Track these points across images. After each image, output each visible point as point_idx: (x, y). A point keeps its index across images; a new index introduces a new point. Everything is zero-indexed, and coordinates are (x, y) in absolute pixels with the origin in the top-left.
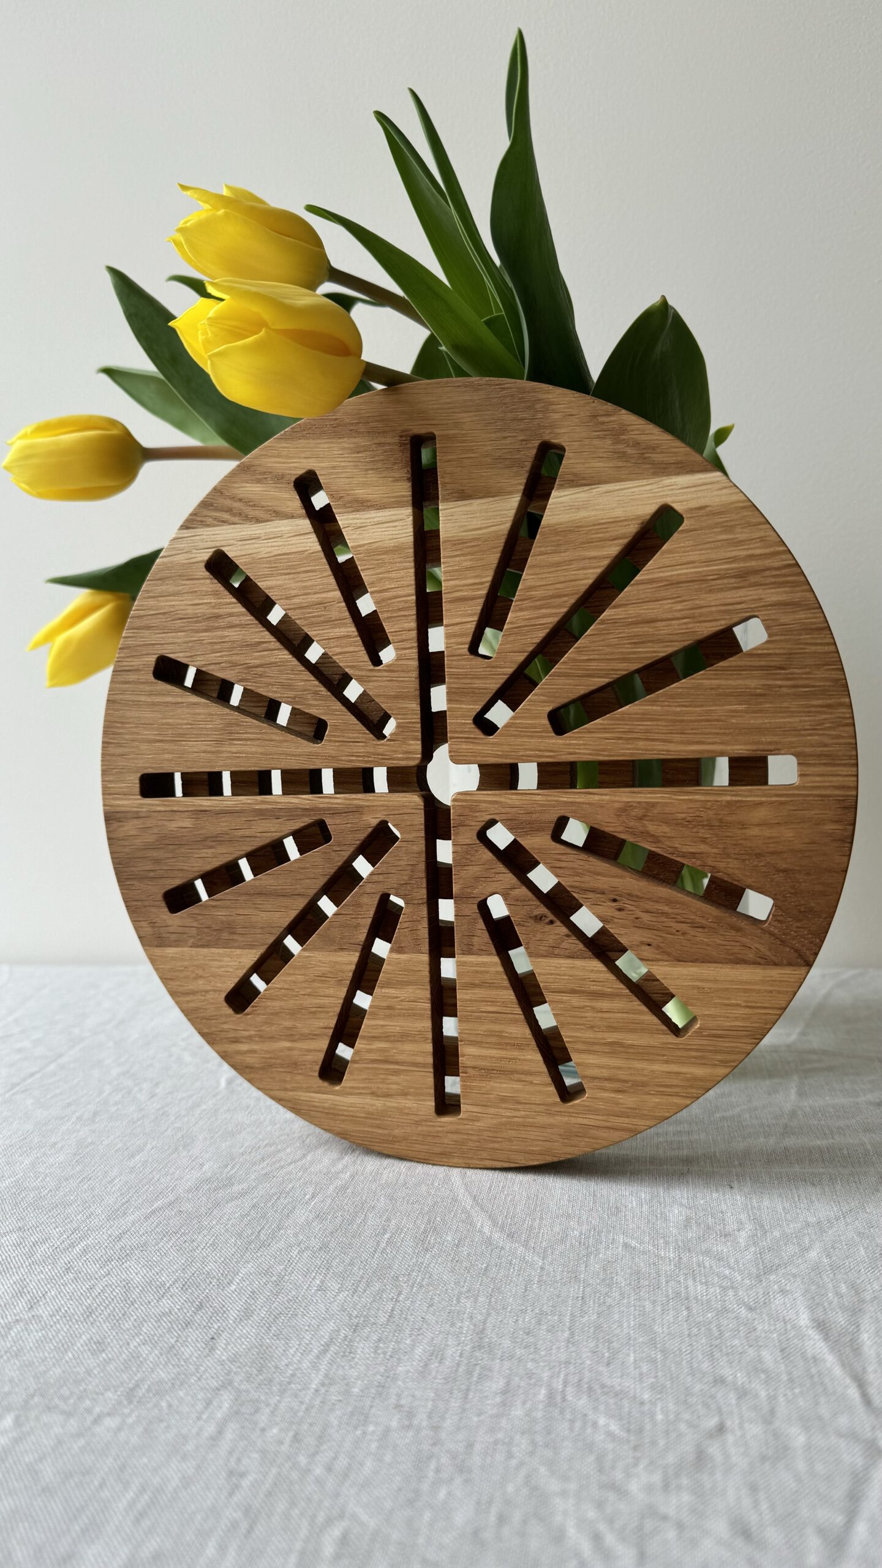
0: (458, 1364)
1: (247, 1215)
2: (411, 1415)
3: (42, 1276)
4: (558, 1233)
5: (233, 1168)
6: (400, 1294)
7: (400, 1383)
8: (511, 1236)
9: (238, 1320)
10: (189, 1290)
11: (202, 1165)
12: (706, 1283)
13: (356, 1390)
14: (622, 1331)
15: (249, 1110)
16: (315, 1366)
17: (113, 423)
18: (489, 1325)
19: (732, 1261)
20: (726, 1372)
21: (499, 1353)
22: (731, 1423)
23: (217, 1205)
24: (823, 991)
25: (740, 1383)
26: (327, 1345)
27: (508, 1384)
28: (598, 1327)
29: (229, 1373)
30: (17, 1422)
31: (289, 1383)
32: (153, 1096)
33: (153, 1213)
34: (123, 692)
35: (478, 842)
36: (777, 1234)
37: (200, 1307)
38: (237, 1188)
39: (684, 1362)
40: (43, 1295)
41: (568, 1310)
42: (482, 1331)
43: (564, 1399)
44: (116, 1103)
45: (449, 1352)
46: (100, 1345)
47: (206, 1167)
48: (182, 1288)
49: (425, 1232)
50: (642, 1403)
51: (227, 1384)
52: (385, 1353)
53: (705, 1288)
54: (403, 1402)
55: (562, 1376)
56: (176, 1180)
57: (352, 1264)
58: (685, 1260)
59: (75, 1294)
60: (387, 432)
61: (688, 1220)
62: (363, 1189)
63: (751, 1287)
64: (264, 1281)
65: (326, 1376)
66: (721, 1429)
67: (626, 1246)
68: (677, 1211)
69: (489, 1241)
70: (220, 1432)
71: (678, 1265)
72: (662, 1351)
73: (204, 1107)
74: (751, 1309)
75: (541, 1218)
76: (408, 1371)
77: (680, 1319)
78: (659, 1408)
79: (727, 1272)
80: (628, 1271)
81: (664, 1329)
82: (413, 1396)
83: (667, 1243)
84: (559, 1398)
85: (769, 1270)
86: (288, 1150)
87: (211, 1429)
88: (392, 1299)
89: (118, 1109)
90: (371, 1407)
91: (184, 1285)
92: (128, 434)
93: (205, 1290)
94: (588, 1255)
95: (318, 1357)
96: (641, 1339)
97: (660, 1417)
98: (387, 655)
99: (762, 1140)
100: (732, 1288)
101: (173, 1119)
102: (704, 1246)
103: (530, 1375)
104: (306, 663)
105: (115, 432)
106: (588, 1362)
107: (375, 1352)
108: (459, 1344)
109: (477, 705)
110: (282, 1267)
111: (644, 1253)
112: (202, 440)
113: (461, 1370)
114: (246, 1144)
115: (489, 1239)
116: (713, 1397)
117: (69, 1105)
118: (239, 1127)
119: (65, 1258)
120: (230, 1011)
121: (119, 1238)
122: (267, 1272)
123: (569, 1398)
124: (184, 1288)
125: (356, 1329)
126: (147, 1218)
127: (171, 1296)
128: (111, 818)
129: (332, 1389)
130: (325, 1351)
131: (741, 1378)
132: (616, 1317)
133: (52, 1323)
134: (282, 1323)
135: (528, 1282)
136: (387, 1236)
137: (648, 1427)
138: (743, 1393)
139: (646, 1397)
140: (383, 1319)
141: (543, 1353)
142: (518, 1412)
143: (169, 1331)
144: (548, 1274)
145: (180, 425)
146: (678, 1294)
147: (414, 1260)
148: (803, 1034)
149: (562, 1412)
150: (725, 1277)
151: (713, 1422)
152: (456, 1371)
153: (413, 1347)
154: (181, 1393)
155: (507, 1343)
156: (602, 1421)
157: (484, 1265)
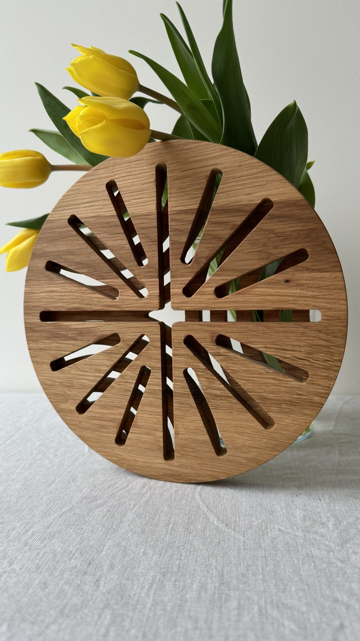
0: (214, 593)
1: (106, 515)
2: (196, 621)
3: (14, 548)
4: (248, 524)
5: (96, 491)
6: (181, 556)
7: (189, 603)
8: (227, 525)
9: (108, 570)
10: (84, 555)
11: (82, 490)
12: (319, 549)
13: (168, 608)
14: (286, 574)
15: (100, 463)
16: (147, 595)
17: (38, 154)
18: (225, 572)
19: (328, 537)
20: (338, 595)
21: (232, 588)
22: (346, 623)
23: (91, 510)
24: (339, 406)
25: (345, 601)
26: (152, 584)
27: (239, 603)
28: (275, 572)
29: (107, 600)
30: (9, 628)
31: (137, 604)
32: (56, 456)
33: (62, 514)
36: (345, 523)
37: (90, 564)
38: (99, 502)
39: (318, 590)
40: (16, 558)
41: (259, 564)
42: (223, 575)
43: (267, 612)
44: (40, 459)
45: (209, 587)
46: (44, 585)
47: (84, 491)
48: (80, 554)
49: (187, 524)
50: (303, 613)
51: (107, 606)
52: (179, 588)
53: (319, 551)
54: (192, 614)
55: (263, 598)
56: (71, 498)
57: (157, 540)
58: (307, 537)
59: (31, 557)
61: (304, 516)
62: (156, 502)
63: (339, 551)
64: (118, 549)
65: (154, 600)
66: (342, 627)
67: (280, 530)
68: (299, 512)
69: (217, 528)
70: (107, 632)
71: (305, 539)
72: (307, 585)
73: (79, 461)
74: (342, 562)
75: (239, 516)
76: (191, 598)
77: (311, 567)
78: (311, 616)
79: (327, 543)
80: (283, 543)
81: (305, 573)
82: (196, 611)
83: (297, 528)
84: (264, 611)
85: (346, 541)
86: (120, 483)
87: (103, 630)
88: (178, 559)
89: (41, 462)
90: (177, 617)
91: (81, 552)
92: (45, 159)
93: (91, 554)
94: (263, 535)
95: (148, 590)
96: (296, 578)
97: (313, 620)
99: (328, 476)
100: (332, 551)
101: (66, 467)
102: (314, 529)
103: (249, 599)
105: (39, 158)
106: (274, 591)
107: (175, 587)
108: (213, 582)
110: (125, 542)
111: (288, 533)
112: (76, 162)
113: (216, 596)
114: (101, 480)
115: (217, 527)
116: (335, 609)
117: (18, 460)
118: (96, 471)
119: (23, 539)
121: (48, 527)
122: (118, 545)
123: (269, 610)
124: (81, 554)
125: (164, 574)
126: (60, 517)
127: (75, 558)
129: (158, 608)
130: (151, 587)
131: (346, 599)
132: (282, 567)
133: (21, 573)
134: (129, 572)
135: (239, 549)
136: (171, 526)
137: (308, 626)
138: (348, 607)
139: (304, 609)
140: (175, 570)
141: (252, 586)
142: (246, 619)
143: (77, 576)
144: (247, 545)
145: (66, 156)
146: (308, 554)
147: (185, 538)
148: (335, 426)
149: (267, 618)
150: (327, 545)
151: (337, 623)
152: (214, 597)
153: (192, 583)
154: (86, 611)
155: (235, 582)
156: (287, 623)
157: (218, 541)
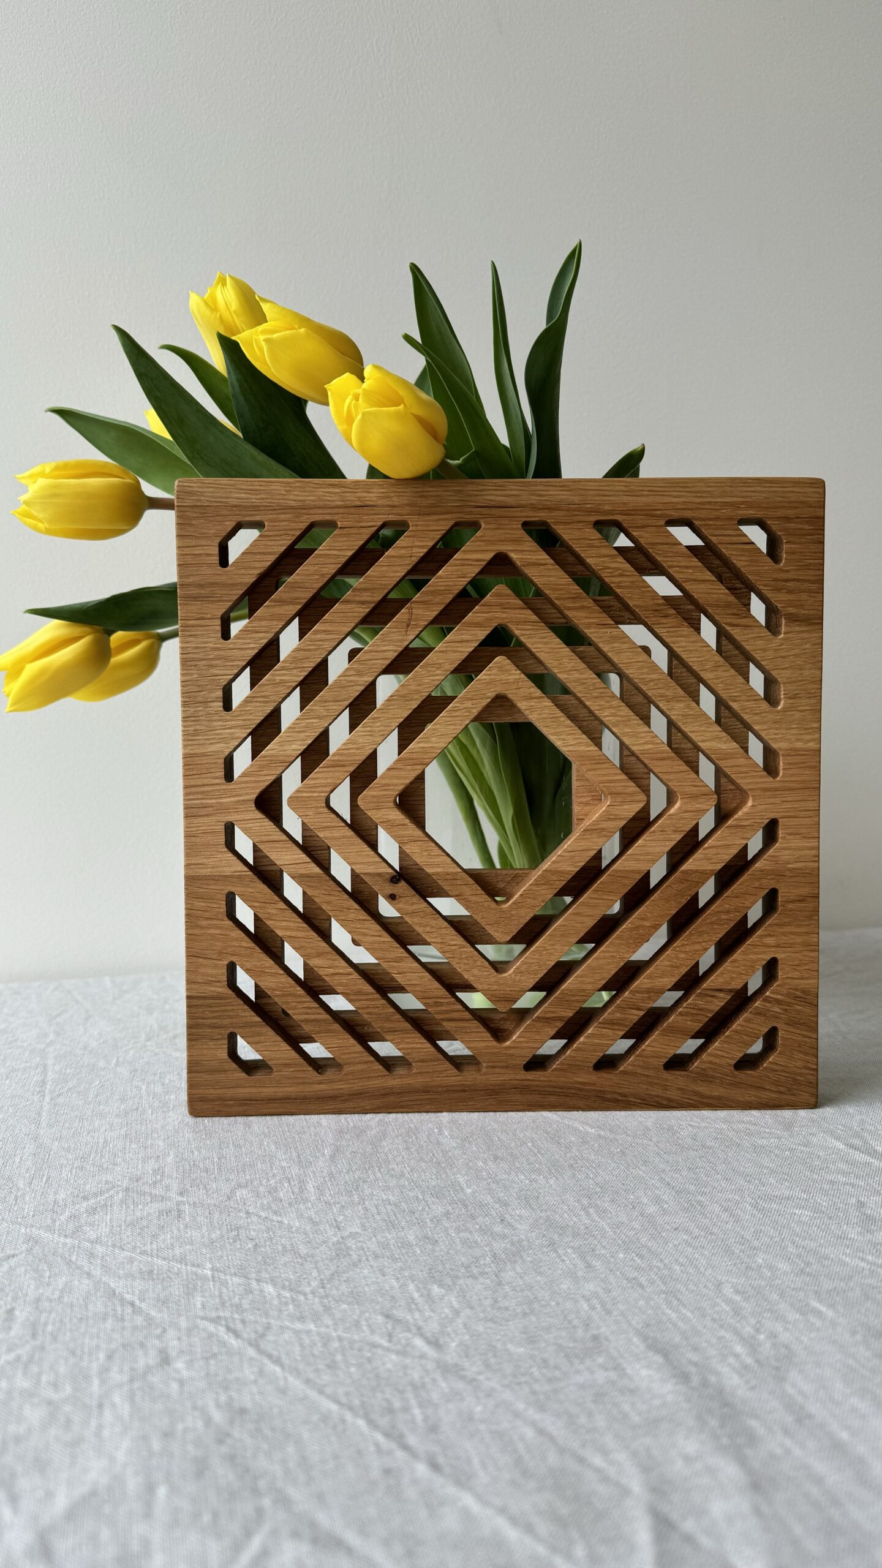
0: (679, 1203)
18: (667, 1179)
26: (584, 1209)
42: (668, 1184)
45: (665, 1197)
65: (609, 1224)
115: (599, 1136)
140: (598, 1189)
147: (568, 1154)
152: (683, 1206)
153: (638, 1199)
155: (692, 1188)
156: (797, 1211)
157: (619, 1150)
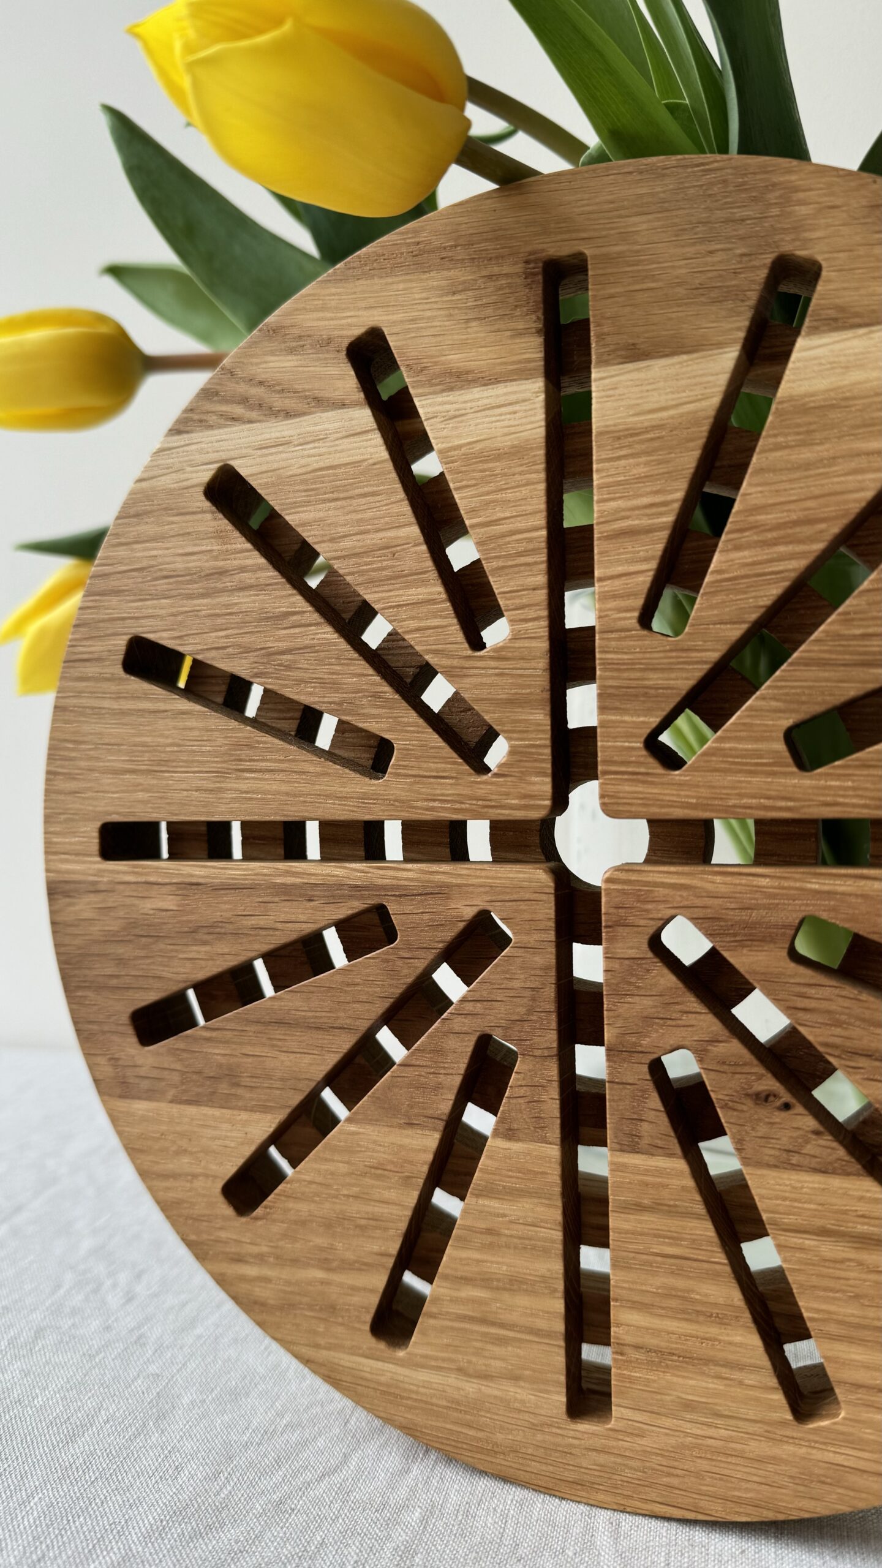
17: (102, 319)
34: (79, 694)
35: (650, 955)
60: (502, 257)
92: (125, 334)
98: (495, 634)
104: (362, 649)
105: (103, 329)
109: (652, 716)
120: (228, 1211)
128: (55, 891)
